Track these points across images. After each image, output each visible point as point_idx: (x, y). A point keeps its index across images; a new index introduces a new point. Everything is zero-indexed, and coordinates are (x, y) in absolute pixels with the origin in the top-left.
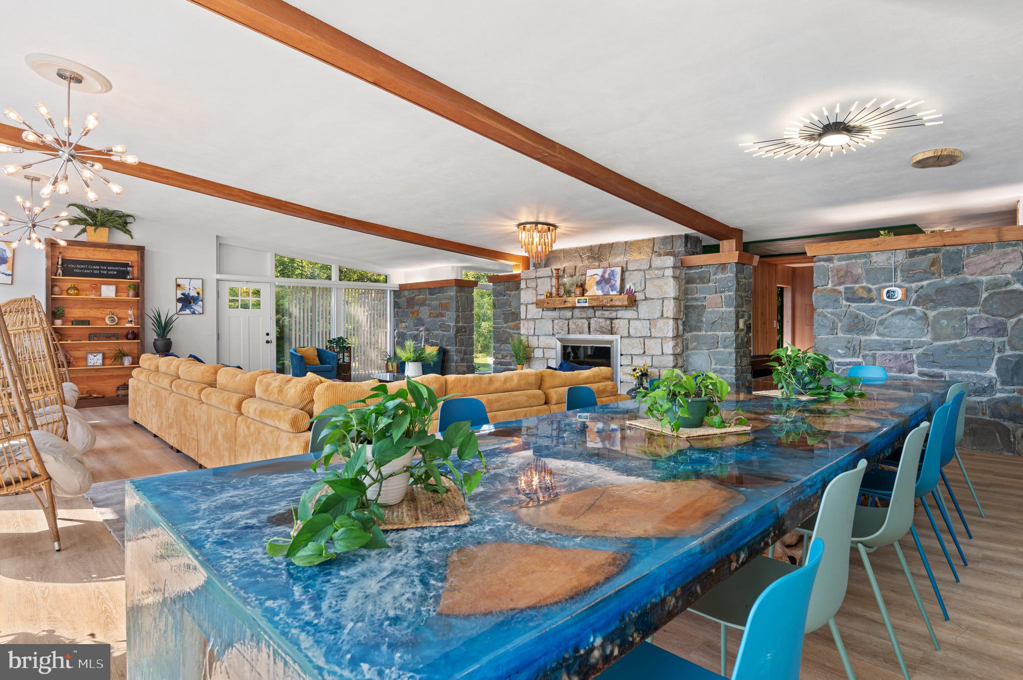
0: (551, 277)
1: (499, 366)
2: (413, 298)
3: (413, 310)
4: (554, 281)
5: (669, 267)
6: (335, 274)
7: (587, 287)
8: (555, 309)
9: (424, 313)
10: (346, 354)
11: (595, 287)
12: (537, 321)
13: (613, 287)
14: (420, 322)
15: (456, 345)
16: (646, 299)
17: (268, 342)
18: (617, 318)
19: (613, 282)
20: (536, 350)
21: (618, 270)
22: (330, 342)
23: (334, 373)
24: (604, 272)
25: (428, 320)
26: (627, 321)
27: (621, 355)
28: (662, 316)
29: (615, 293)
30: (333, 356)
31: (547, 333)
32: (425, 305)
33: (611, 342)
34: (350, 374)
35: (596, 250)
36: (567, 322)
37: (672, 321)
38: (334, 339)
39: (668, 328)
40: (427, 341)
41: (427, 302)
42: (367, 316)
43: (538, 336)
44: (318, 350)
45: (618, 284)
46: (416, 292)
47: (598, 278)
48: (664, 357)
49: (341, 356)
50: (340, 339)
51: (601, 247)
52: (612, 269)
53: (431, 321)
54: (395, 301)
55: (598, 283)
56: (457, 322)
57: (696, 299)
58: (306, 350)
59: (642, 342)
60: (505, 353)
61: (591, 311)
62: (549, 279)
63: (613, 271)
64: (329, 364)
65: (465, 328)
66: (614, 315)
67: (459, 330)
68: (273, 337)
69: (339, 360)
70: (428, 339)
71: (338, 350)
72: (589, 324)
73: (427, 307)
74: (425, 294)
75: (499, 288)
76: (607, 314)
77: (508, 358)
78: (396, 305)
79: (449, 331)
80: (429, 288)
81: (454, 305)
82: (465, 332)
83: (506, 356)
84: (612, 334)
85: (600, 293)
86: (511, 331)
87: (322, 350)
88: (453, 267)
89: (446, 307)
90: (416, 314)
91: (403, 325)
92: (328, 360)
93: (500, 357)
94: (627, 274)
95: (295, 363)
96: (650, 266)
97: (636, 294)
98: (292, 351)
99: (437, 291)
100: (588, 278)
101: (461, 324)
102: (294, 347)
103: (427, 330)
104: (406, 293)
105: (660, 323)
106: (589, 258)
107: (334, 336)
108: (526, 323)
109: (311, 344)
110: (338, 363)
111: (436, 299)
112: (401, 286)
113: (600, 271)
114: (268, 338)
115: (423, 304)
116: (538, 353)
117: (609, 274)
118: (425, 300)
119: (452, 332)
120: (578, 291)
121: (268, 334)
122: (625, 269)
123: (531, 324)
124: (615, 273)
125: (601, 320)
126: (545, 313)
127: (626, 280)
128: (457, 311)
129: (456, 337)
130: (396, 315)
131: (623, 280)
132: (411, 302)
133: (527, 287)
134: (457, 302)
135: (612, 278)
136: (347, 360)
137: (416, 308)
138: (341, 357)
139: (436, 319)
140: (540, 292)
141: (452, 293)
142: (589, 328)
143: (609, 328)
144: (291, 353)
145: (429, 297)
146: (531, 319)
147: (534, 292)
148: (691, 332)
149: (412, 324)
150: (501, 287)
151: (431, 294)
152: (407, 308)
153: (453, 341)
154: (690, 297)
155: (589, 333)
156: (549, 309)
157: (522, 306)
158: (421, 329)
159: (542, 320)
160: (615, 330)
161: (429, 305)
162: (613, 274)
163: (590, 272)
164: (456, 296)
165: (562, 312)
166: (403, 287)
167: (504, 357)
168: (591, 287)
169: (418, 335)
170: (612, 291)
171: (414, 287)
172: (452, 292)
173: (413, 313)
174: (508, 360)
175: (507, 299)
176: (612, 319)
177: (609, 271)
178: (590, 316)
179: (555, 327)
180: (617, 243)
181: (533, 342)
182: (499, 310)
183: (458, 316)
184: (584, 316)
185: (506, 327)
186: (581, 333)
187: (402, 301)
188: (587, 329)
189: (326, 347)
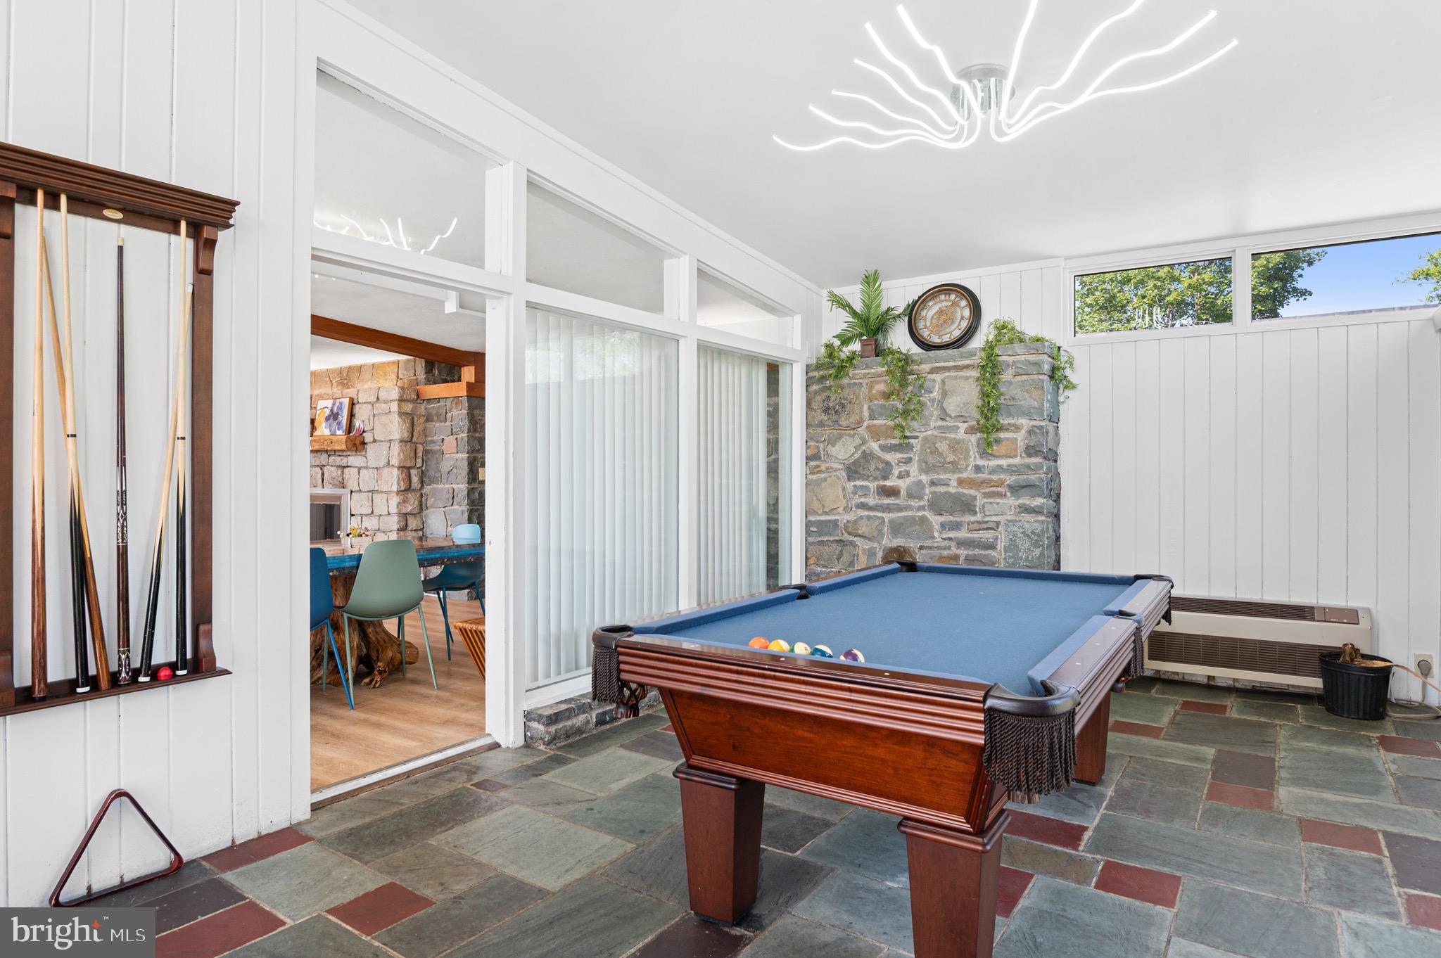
5: (394, 400)
16: (375, 441)
18: (348, 467)
26: (356, 470)
27: (352, 515)
28: (389, 463)
33: (339, 498)
35: (345, 374)
37: (396, 470)
39: (392, 480)
47: (327, 412)
48: (390, 517)
51: (350, 369)
57: (433, 442)
59: (370, 498)
66: (343, 462)
72: (322, 474)
76: (337, 461)
84: (342, 487)
85: (327, 432)
94: (357, 407)
96: (378, 398)
97: (365, 434)
100: (318, 412)
105: (386, 470)
122: (355, 402)
125: (333, 469)
127: (355, 416)
131: (351, 415)
142: (323, 480)
143: (340, 480)
148: (430, 485)
154: (429, 439)
155: (323, 486)
160: (345, 482)
176: (343, 468)
178: (324, 463)
188: (320, 481)
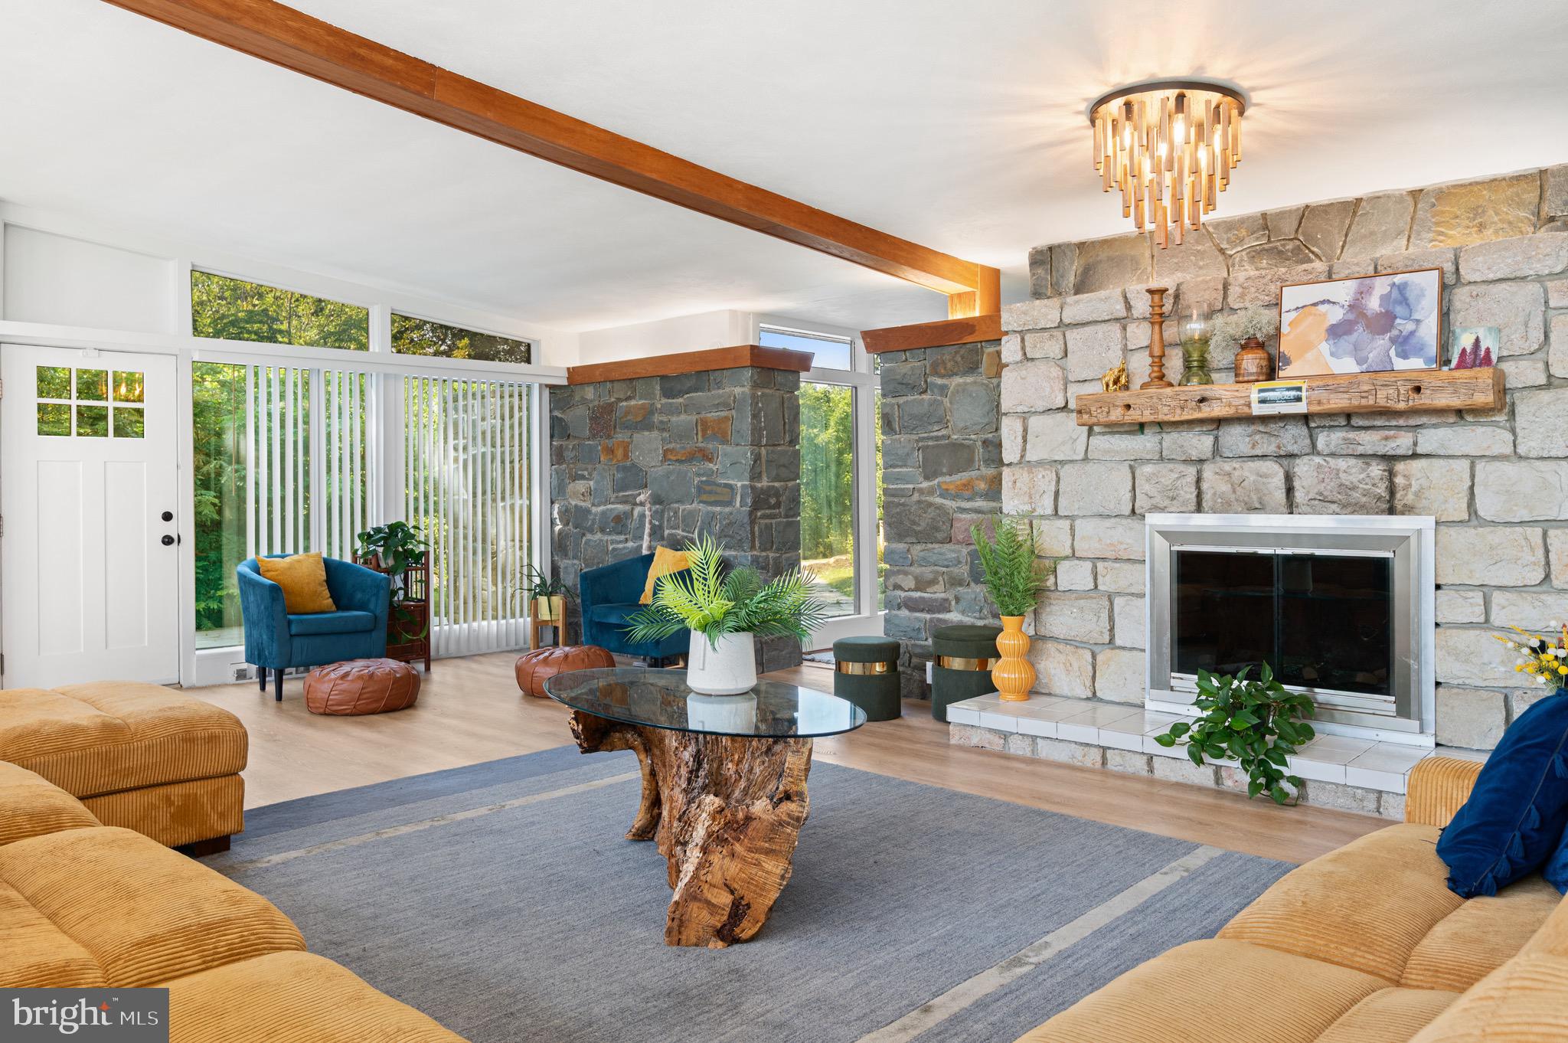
0: (1123, 322)
1: (904, 613)
2: (609, 408)
3: (610, 443)
4: (1140, 334)
6: (379, 333)
7: (1285, 347)
8: (1142, 427)
9: (647, 449)
10: (414, 575)
11: (1325, 348)
12: (1065, 471)
13: (1405, 345)
14: (632, 478)
15: (753, 547)
16: (1552, 382)
17: (168, 541)
18: (1415, 456)
19: (1404, 326)
20: (1063, 568)
21: (1429, 282)
22: (366, 537)
23: (380, 636)
24: (1362, 294)
25: (661, 470)
26: (1463, 463)
27: (1438, 587)
29: (1416, 363)
30: (377, 585)
31: (1112, 507)
32: (649, 427)
33: (1392, 541)
34: (428, 637)
35: (1289, 227)
36: (1192, 471)
38: (378, 530)
40: (656, 533)
41: (656, 418)
42: (465, 462)
43: (1072, 518)
44: (328, 564)
45: (1429, 331)
46: (620, 390)
47: (1336, 315)
49: (398, 581)
50: (394, 528)
51: (1307, 214)
52: (1398, 279)
53: (668, 475)
54: (553, 419)
55: (1336, 332)
56: (755, 476)
58: (291, 567)
59: (1537, 541)
60: (927, 572)
61: (1298, 431)
62: (1116, 328)
63: (1402, 288)
64: (362, 607)
65: (777, 493)
66: (1402, 443)
67: (760, 501)
68: (185, 526)
69: (394, 593)
70: (661, 527)
71: (391, 562)
72: (1289, 478)
73: (655, 434)
74: (649, 395)
75: (905, 368)
76: (1370, 441)
77: (940, 587)
78: (558, 428)
79: (730, 503)
80: (663, 377)
81: (746, 424)
82: (778, 505)
83: (933, 582)
84: (1392, 511)
85: (1347, 365)
86: (948, 503)
87: (341, 565)
88: (733, 313)
89: (719, 432)
90: (620, 453)
91: (581, 486)
92: (359, 596)
93: (909, 582)
94: (1461, 296)
95: (253, 608)
97: (1505, 366)
98: (244, 568)
99: (688, 384)
100: (1287, 318)
101: (764, 483)
102: (251, 554)
103: (656, 500)
104: (589, 393)
106: (1255, 254)
107: (377, 520)
108: (1023, 476)
109: (307, 549)
110: (391, 603)
111: (686, 410)
112: (572, 372)
113: (1343, 292)
114: (170, 528)
115: (645, 423)
116: (1072, 577)
117: (1385, 299)
118: (650, 411)
119: (740, 506)
120: (1251, 363)
121: (167, 517)
122: (1455, 279)
123: (1045, 480)
124: (1411, 295)
125: (1342, 464)
126: (1100, 442)
127: (1456, 319)
128: (756, 443)
129: (752, 522)
130: (558, 456)
131: (1446, 317)
132: (603, 420)
133: (1026, 358)
134: (755, 416)
135: (1399, 310)
136: (416, 591)
137: (621, 436)
138: (400, 584)
139: (684, 467)
140: (1077, 372)
141: (738, 390)
142: (1290, 490)
143: (1381, 490)
144: (242, 578)
145: (660, 402)
146: (1040, 463)
147: (1055, 372)
149: (608, 483)
150: (910, 365)
151: (668, 393)
152: (593, 436)
153: (745, 533)
155: (1291, 507)
156: (1113, 428)
157: (1005, 422)
158: (642, 498)
159: (1089, 467)
160: (1402, 498)
161: (663, 428)
162: (1401, 296)
163: (1293, 297)
164: (753, 396)
165: (1171, 439)
166: (579, 377)
167: (921, 585)
168: (1307, 346)
169: (629, 515)
170: (1404, 355)
171: (615, 375)
172: (740, 388)
173: (611, 451)
174: (937, 593)
175: (932, 403)
176: (1390, 459)
177: (1381, 286)
178: (1294, 449)
179: (1143, 487)
180: (1376, 199)
181: (1053, 538)
182: (903, 438)
183: (757, 458)
184: (1271, 449)
185: (931, 491)
186: (1252, 509)
187: (578, 416)
188: (1280, 495)
189: (354, 553)
